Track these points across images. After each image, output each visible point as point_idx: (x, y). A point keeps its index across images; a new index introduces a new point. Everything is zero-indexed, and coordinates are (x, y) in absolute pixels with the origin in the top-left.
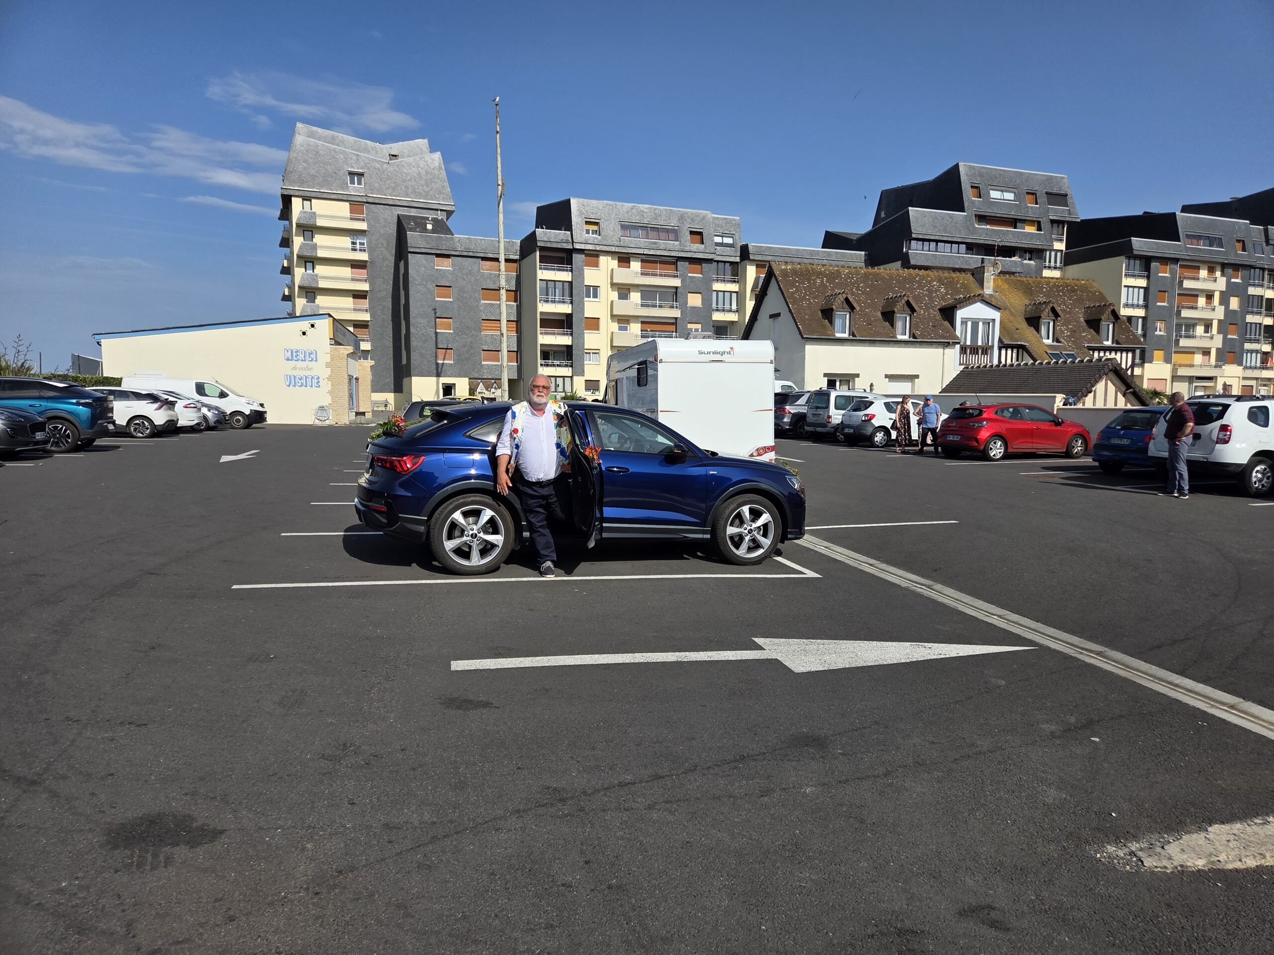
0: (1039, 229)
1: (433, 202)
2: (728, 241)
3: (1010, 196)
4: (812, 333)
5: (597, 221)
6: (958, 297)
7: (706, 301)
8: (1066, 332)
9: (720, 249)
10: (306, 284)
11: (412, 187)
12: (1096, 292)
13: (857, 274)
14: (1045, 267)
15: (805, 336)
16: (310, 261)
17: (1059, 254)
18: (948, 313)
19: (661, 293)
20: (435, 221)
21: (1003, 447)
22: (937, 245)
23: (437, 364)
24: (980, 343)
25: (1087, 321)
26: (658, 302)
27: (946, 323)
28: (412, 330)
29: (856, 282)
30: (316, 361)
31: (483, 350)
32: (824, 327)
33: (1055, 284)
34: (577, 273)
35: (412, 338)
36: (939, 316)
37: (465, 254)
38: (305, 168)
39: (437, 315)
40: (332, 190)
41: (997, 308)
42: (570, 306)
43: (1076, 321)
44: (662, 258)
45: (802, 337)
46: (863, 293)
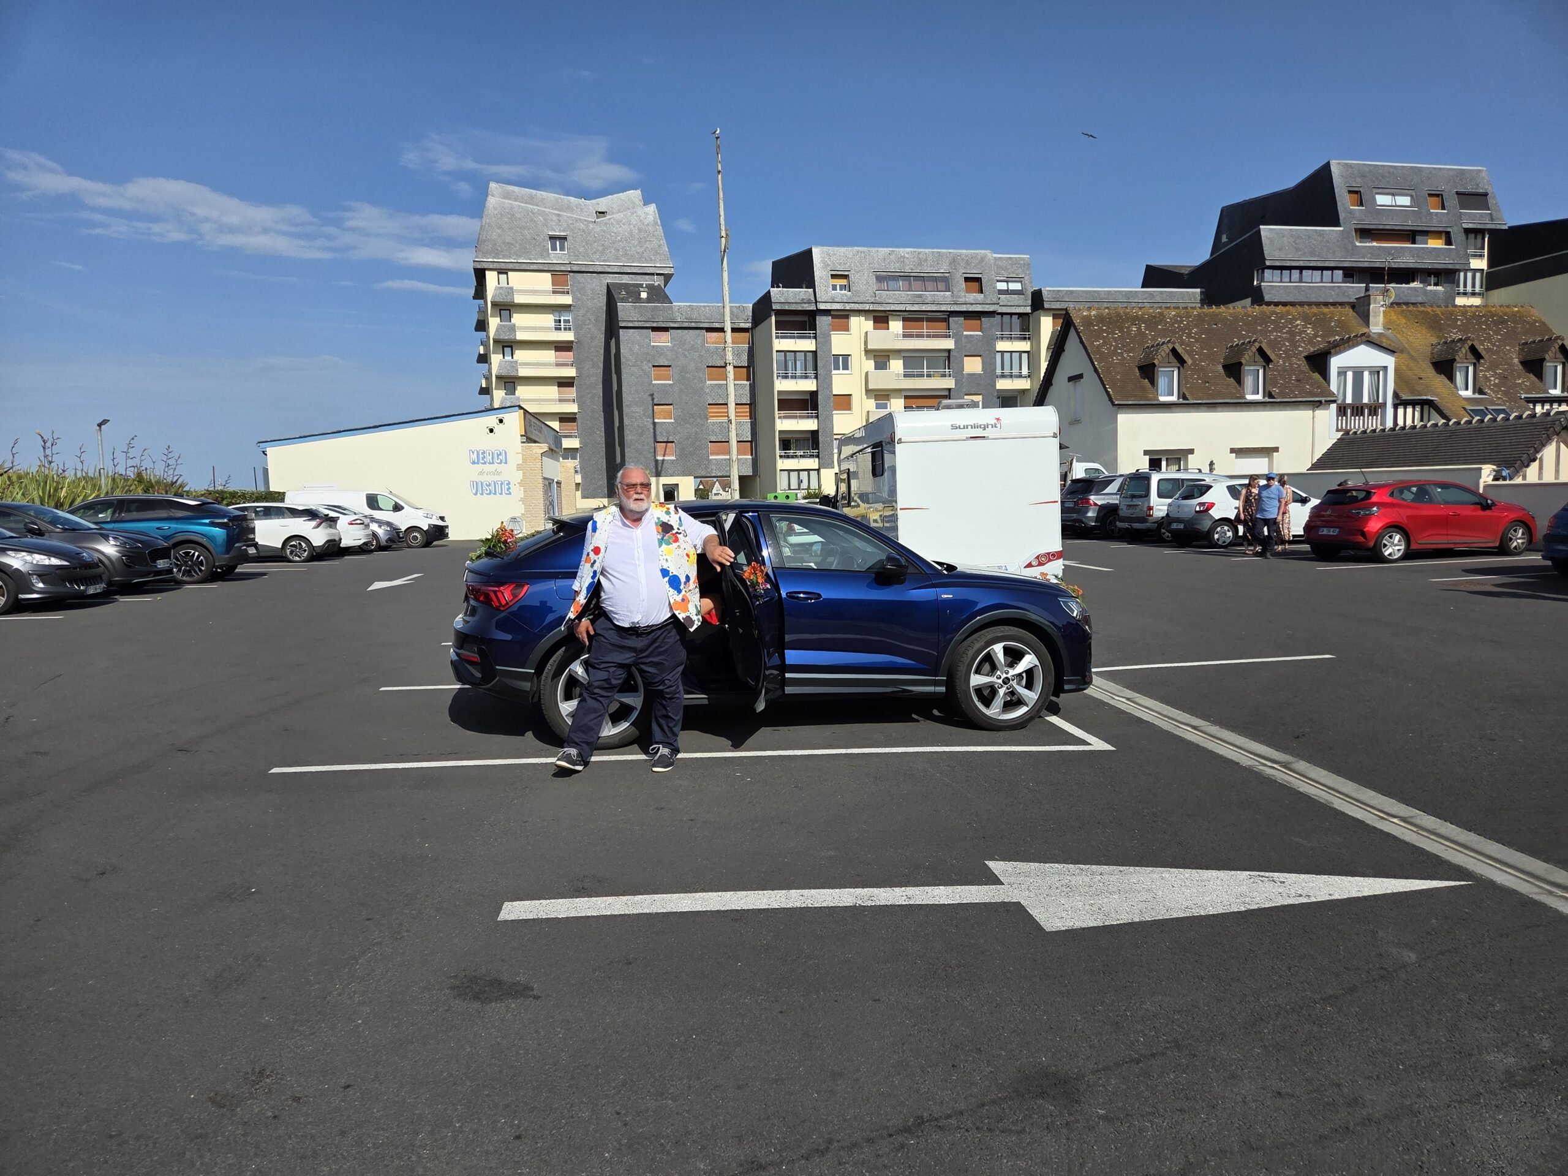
0: (1449, 242)
1: (648, 265)
2: (1015, 286)
3: (1404, 201)
4: (1127, 398)
5: (846, 273)
6: (1332, 339)
7: (988, 366)
8: (1492, 379)
9: (1005, 298)
10: (504, 373)
11: (623, 248)
12: (1536, 321)
13: (1188, 316)
14: (1459, 294)
15: (1116, 403)
16: (508, 345)
17: (1478, 275)
18: (1319, 362)
19: (929, 359)
20: (651, 288)
21: (1403, 543)
22: (1301, 273)
23: (657, 461)
24: (1365, 400)
25: (1524, 363)
26: (925, 370)
27: (1316, 376)
28: (626, 421)
29: (1187, 327)
30: (506, 463)
31: (710, 442)
32: (1144, 389)
33: (1475, 314)
34: (822, 340)
35: (627, 432)
36: (1305, 366)
37: (686, 325)
38: (499, 236)
39: (655, 402)
40: (531, 260)
41: (1390, 351)
42: (815, 381)
43: (1508, 364)
44: (929, 314)
45: (1113, 404)
46: (1197, 341)
